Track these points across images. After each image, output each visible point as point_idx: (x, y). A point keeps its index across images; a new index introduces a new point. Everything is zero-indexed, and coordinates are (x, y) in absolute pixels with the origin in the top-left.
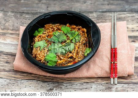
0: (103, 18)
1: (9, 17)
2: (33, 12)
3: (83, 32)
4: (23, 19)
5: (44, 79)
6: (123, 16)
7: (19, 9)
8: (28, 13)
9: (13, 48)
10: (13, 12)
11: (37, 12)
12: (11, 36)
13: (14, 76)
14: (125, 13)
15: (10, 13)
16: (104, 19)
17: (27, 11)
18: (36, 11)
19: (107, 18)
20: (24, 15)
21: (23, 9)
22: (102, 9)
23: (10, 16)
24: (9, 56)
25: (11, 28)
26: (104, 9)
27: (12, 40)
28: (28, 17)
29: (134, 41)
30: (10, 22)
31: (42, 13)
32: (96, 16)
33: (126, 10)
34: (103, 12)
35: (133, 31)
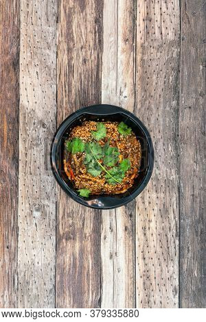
1: (168, 51)
2: (180, 86)
5: (61, 114)
6: (171, 216)
7: (185, 63)
8: (177, 78)
10: (179, 55)
11: (179, 92)
12: (131, 59)
13: (63, 73)
15: (176, 50)
16: (165, 191)
19: (168, 194)
20: (174, 74)
21: (185, 70)
22: (184, 187)
23: (170, 53)
24: (96, 62)
25: (146, 58)
26: (185, 189)
27: (124, 62)
28: (169, 79)
29: (126, 229)
30: (159, 54)
31: (178, 100)
32: (171, 178)
33: (182, 221)
34: (179, 188)
35: (144, 229)
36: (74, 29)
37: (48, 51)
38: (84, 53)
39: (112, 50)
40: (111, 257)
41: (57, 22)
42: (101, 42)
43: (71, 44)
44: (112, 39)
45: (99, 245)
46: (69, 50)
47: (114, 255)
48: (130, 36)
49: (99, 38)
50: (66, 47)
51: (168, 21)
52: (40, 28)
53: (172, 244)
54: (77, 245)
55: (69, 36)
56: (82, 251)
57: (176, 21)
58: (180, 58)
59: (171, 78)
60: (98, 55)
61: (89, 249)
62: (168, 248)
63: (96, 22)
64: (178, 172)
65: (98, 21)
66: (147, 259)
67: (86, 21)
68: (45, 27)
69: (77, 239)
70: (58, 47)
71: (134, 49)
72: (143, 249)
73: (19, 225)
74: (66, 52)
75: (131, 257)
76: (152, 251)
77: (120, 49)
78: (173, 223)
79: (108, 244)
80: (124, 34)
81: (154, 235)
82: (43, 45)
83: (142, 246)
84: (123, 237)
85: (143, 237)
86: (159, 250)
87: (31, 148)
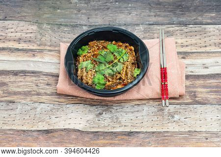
0: (150, 32)
1: (45, 30)
2: (72, 24)
3: (131, 50)
4: (62, 32)
6: (171, 29)
7: (55, 21)
8: (66, 26)
9: (53, 67)
10: (49, 24)
12: (49, 53)
14: (173, 26)
15: (45, 26)
16: (152, 33)
17: (65, 22)
18: (75, 22)
19: (154, 32)
20: (62, 28)
21: (60, 20)
22: (149, 21)
25: (49, 44)
26: (151, 21)
27: (51, 58)
28: (66, 31)
29: (184, 58)
30: (47, 36)
31: (83, 25)
32: (143, 29)
33: (175, 23)
34: (150, 25)
35: (182, 46)
36: (21, 90)
37: (38, 109)
38: (42, 85)
39: (40, 65)
40: (207, 68)
41: (14, 102)
42: (33, 72)
43: (33, 92)
44: (32, 64)
45: (198, 76)
46: (38, 94)
47: (205, 66)
48: (31, 53)
49: (30, 73)
50: (36, 97)
51: (22, 28)
52: (17, 116)
53: (193, 29)
54: (199, 90)
55: (27, 94)
56: (204, 87)
57: (22, 23)
58: (51, 24)
59: (65, 29)
60: (44, 75)
61: (202, 82)
62: (196, 31)
63: (17, 75)
64: (138, 25)
65: (15, 73)
66: (206, 45)
67: (15, 82)
68: (18, 111)
69: (195, 90)
70: (35, 102)
71: (41, 51)
72: (199, 47)
73: (187, 130)
74: (40, 96)
75: (206, 55)
76: (200, 41)
77: (40, 60)
78: (177, 28)
79: (197, 70)
80: (29, 56)
81: (187, 40)
82: (32, 113)
83: (196, 48)
84: (190, 60)
85: (189, 47)
86: (198, 37)
87: (120, 123)
